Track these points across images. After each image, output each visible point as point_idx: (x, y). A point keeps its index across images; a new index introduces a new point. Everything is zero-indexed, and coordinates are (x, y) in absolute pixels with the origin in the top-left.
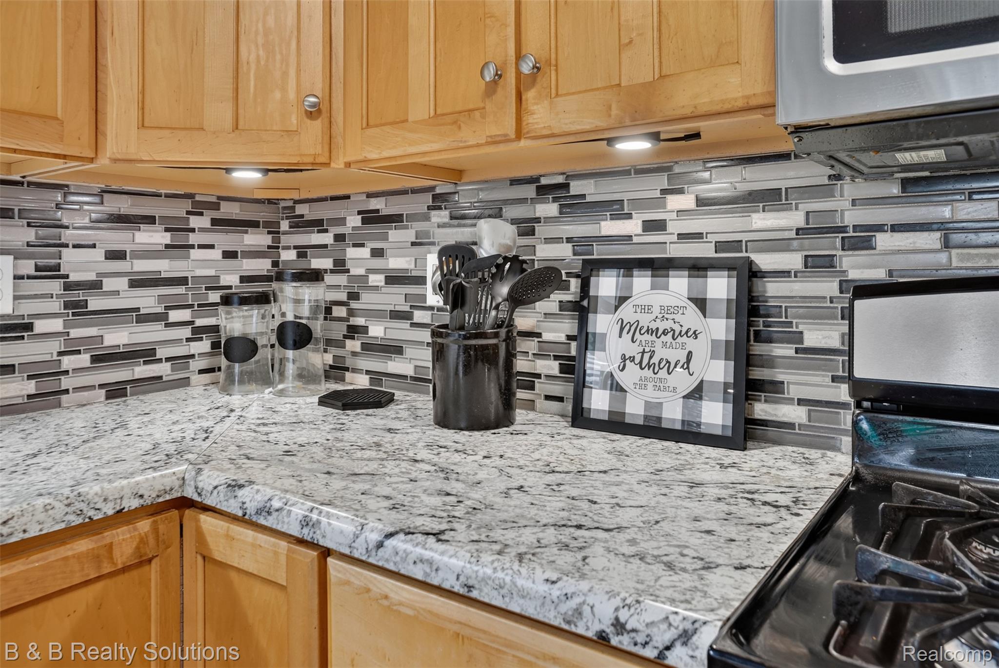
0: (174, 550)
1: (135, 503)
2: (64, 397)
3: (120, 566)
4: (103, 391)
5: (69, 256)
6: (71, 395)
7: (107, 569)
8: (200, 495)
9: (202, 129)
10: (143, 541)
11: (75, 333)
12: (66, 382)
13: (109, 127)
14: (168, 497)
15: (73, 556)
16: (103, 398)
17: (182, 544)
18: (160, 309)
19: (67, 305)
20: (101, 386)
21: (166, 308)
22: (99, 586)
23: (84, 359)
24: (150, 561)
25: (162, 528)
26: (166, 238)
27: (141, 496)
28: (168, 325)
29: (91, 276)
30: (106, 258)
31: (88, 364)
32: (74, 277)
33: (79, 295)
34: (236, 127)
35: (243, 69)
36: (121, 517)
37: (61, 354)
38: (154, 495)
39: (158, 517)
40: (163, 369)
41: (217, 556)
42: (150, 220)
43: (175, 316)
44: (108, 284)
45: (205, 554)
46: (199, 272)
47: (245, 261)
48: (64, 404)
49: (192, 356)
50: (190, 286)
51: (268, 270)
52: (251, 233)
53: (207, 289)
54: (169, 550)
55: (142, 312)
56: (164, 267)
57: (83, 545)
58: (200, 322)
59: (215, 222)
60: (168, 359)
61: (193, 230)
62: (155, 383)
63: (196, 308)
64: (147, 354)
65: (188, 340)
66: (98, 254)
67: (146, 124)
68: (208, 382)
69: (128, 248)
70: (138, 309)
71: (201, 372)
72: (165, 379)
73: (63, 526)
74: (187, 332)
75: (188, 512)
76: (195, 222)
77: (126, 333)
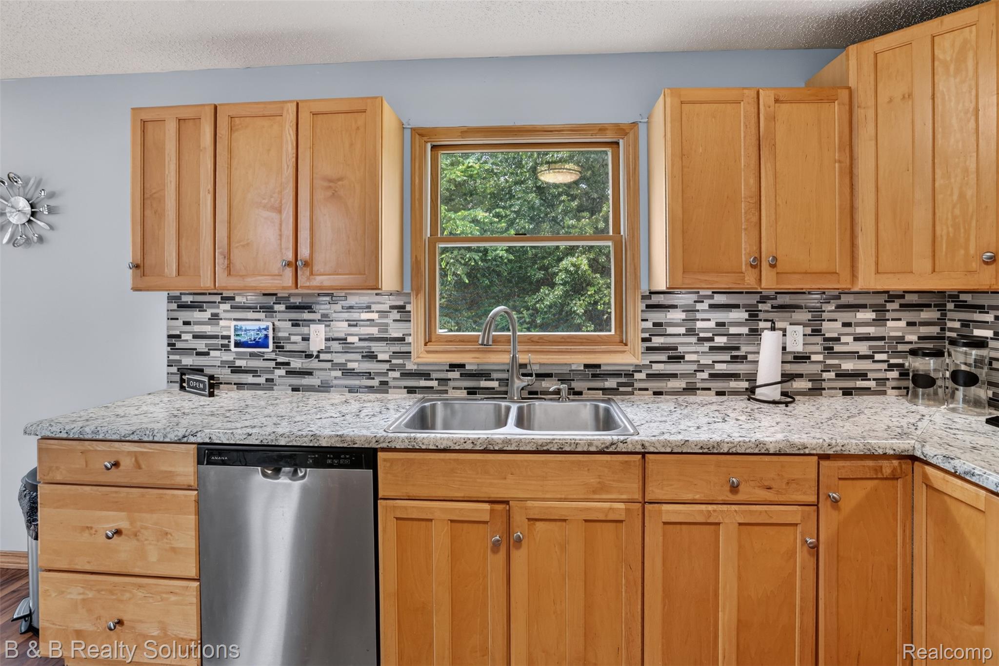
0: (909, 478)
1: (892, 452)
2: (823, 392)
3: (885, 476)
4: (841, 391)
5: (826, 325)
6: (827, 391)
7: (880, 476)
8: (925, 457)
9: (912, 272)
10: (894, 469)
11: (829, 362)
12: (824, 385)
13: (860, 273)
14: (906, 453)
15: (867, 466)
16: (841, 395)
17: (913, 476)
18: (870, 353)
19: (825, 349)
20: (840, 389)
21: (873, 352)
22: (876, 482)
23: (832, 375)
24: (897, 479)
25: (904, 466)
26: (873, 315)
27: (894, 450)
28: (874, 362)
29: (836, 335)
30: (842, 326)
31: (834, 377)
32: (827, 335)
33: (830, 344)
34: (934, 271)
35: (938, 239)
36: (885, 456)
37: (822, 371)
38: (900, 451)
39: (902, 461)
40: (872, 384)
41: (936, 486)
42: (864, 306)
43: (878, 357)
44: (844, 339)
45: (928, 484)
46: (893, 334)
47: (921, 327)
48: (824, 395)
49: (888, 379)
50: (887, 341)
51: (937, 333)
52: (926, 311)
53: (897, 343)
54: (907, 477)
55: (860, 354)
56: (871, 330)
57: (870, 463)
58: (892, 361)
59: (901, 305)
60: (874, 380)
61: (888, 311)
62: (866, 390)
63: (890, 353)
64: (863, 376)
65: (885, 370)
66: (838, 325)
67: (879, 271)
68: (897, 394)
69: (853, 321)
70: (858, 352)
71: (893, 388)
72: (872, 389)
73: (862, 453)
74: (885, 366)
75: (916, 463)
76: (889, 306)
77: (852, 364)
